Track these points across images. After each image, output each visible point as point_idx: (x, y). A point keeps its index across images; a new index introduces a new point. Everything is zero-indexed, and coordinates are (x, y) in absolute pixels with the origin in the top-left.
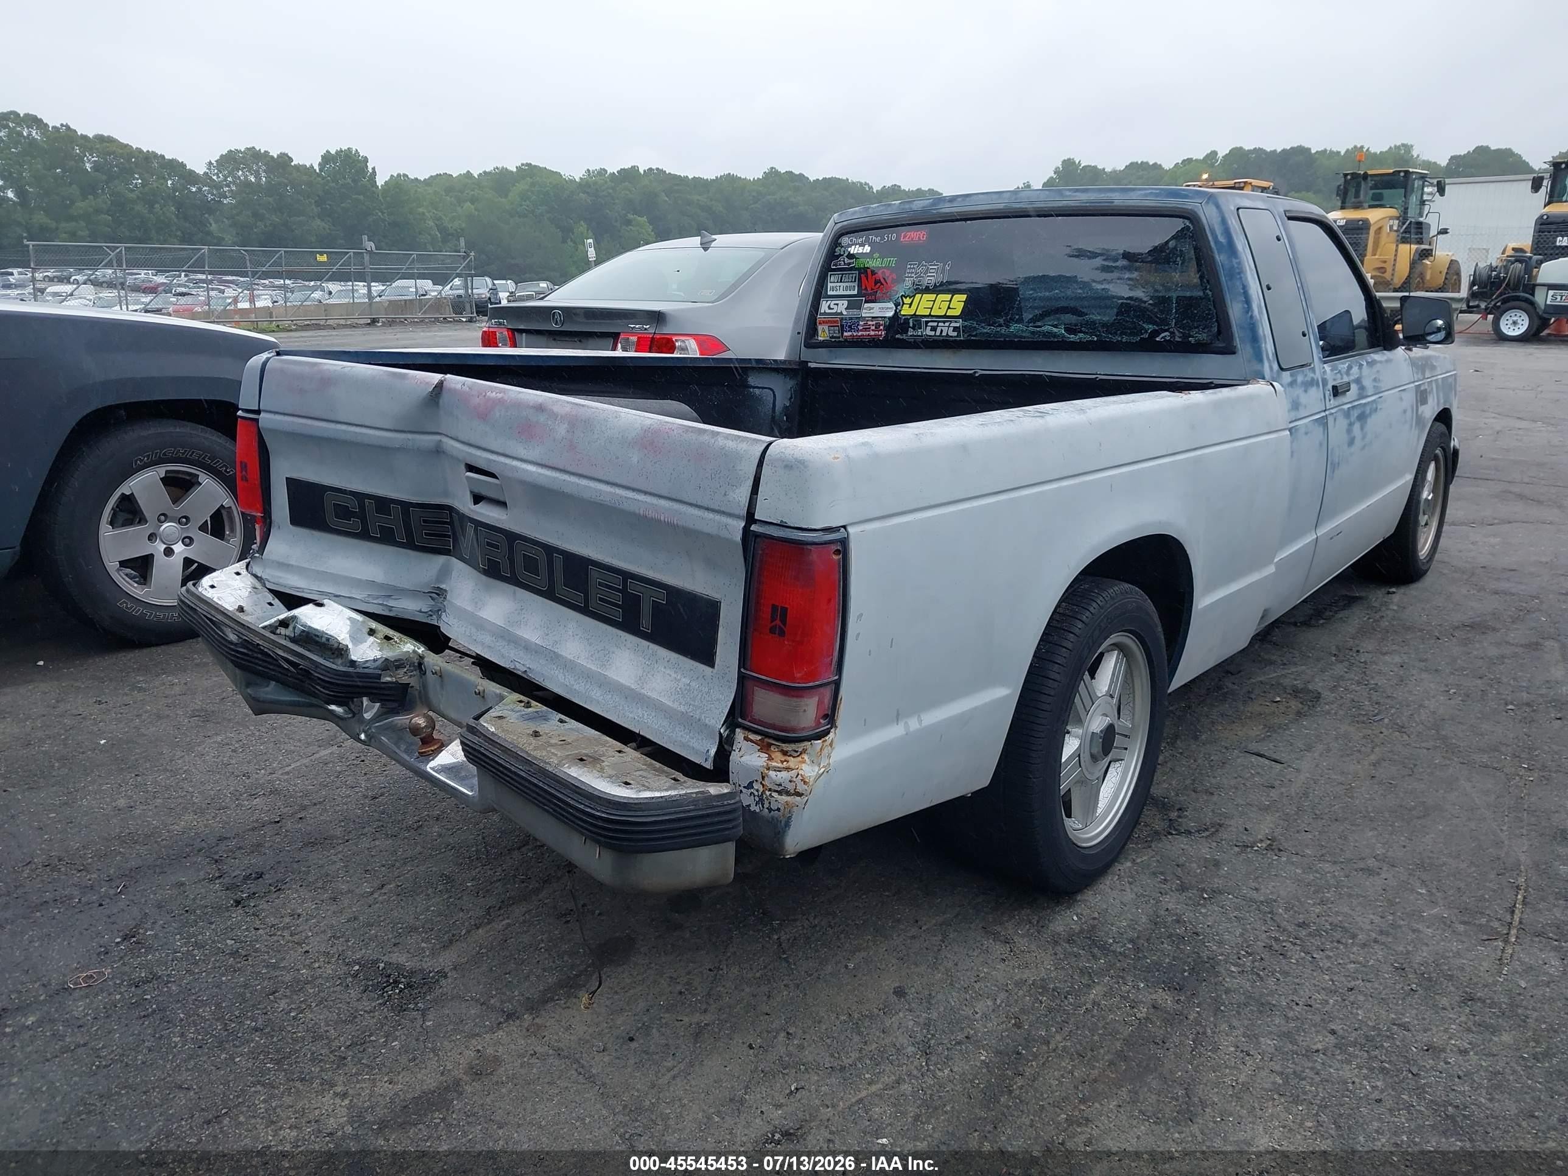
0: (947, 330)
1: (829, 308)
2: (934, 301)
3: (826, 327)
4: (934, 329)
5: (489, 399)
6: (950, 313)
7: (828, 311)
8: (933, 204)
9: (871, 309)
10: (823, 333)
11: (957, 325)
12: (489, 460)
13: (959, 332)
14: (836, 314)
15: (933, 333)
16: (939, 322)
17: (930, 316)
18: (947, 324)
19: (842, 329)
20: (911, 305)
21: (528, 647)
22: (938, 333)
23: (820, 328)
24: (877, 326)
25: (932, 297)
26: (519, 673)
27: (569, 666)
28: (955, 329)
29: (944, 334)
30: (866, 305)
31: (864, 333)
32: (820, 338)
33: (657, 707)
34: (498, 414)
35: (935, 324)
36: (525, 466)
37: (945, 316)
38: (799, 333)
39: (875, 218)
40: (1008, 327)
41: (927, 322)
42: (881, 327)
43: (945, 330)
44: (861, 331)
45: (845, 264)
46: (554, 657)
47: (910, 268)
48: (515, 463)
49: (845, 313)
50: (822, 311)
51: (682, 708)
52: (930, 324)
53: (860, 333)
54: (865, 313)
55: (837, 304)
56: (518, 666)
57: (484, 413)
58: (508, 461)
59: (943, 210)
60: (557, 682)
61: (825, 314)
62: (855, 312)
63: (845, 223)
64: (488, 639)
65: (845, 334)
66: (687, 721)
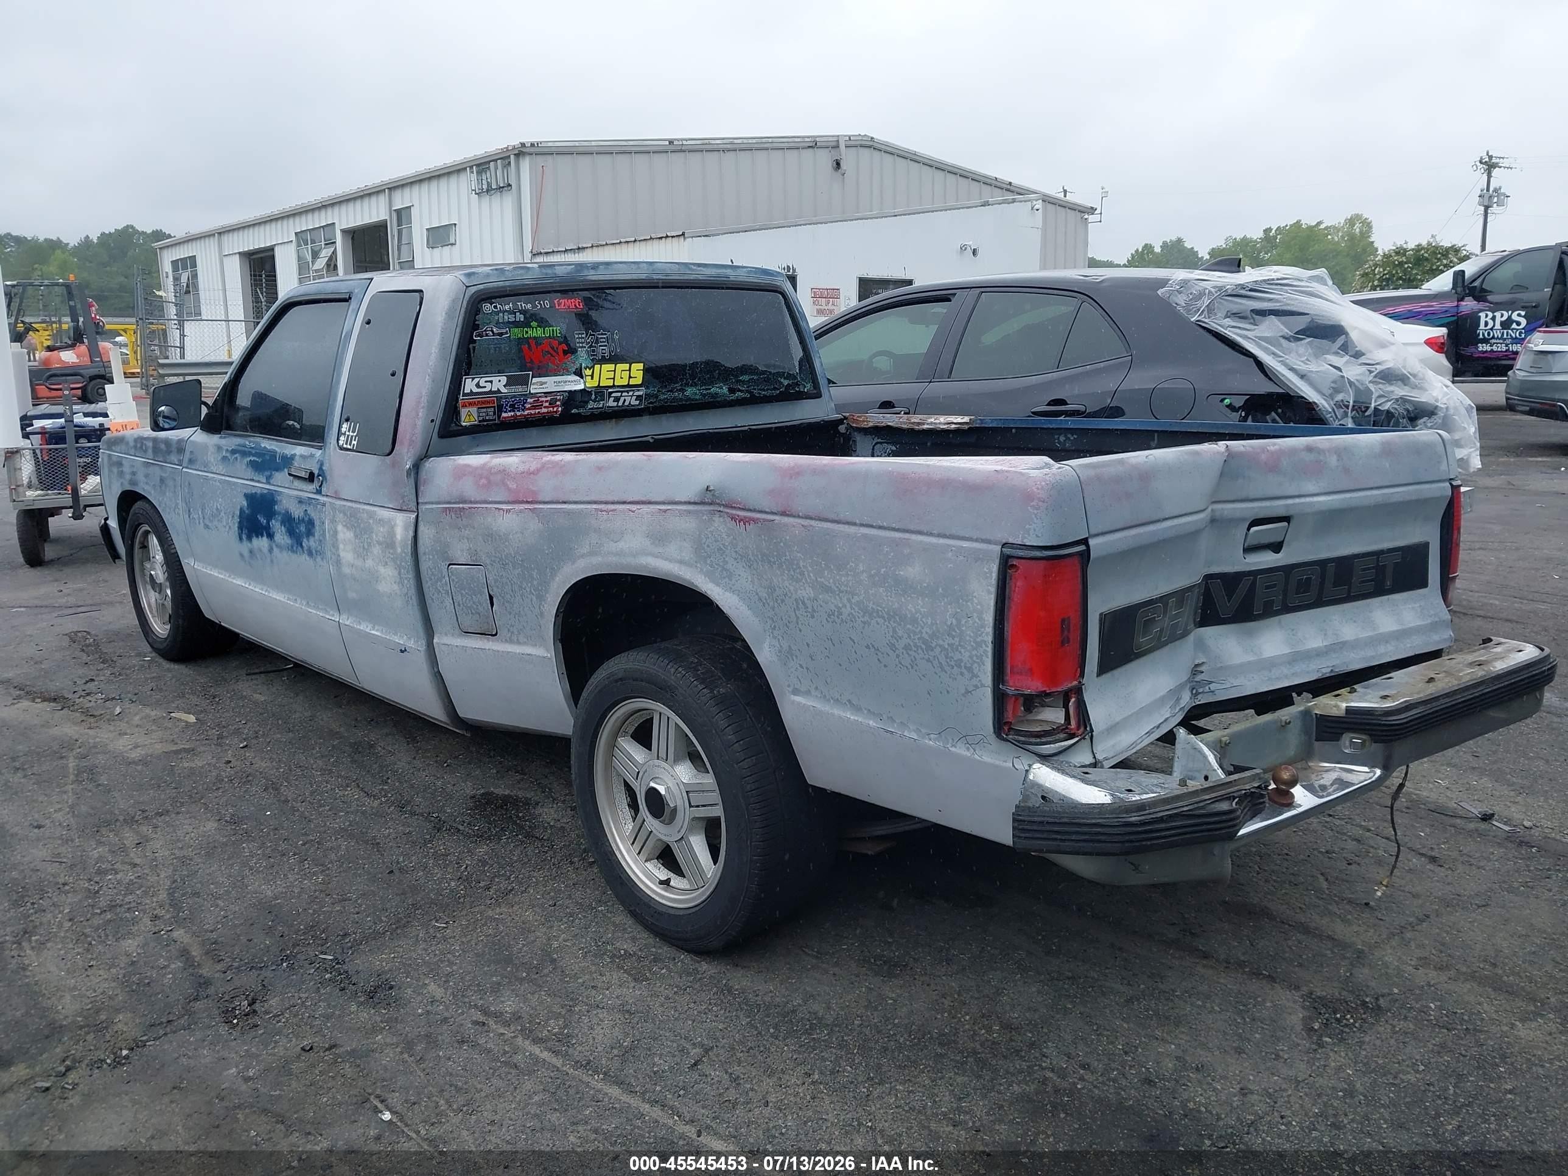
0: (630, 400)
1: (478, 386)
2: (615, 371)
3: (474, 410)
4: (617, 399)
5: (1272, 453)
6: (633, 382)
7: (475, 390)
8: (578, 271)
9: (542, 384)
10: (468, 417)
11: (640, 393)
12: (1287, 506)
13: (641, 401)
14: (491, 392)
15: (615, 404)
16: (622, 392)
17: (614, 386)
18: (631, 393)
19: (500, 409)
20: (592, 376)
21: (1319, 653)
22: (620, 404)
23: (464, 412)
24: (552, 403)
25: (611, 367)
26: (1328, 675)
27: (1355, 645)
28: (639, 398)
29: (627, 403)
30: (535, 380)
31: (533, 412)
32: (464, 424)
33: (1417, 630)
34: (1285, 463)
35: (619, 394)
36: (1316, 499)
37: (628, 386)
38: (432, 421)
39: (518, 283)
40: (683, 390)
41: (611, 393)
42: (558, 403)
43: (628, 399)
44: (529, 409)
45: (494, 334)
46: (1341, 646)
47: (579, 338)
48: (1308, 500)
49: (504, 390)
50: (467, 391)
51: (1429, 621)
52: (613, 395)
53: (526, 412)
54: (534, 389)
55: (491, 382)
56: (1324, 671)
57: (1273, 466)
58: (1303, 500)
59: (588, 278)
60: (1355, 662)
61: (472, 393)
62: (520, 389)
63: (482, 287)
64: (1285, 670)
65: (504, 415)
66: (1434, 627)
